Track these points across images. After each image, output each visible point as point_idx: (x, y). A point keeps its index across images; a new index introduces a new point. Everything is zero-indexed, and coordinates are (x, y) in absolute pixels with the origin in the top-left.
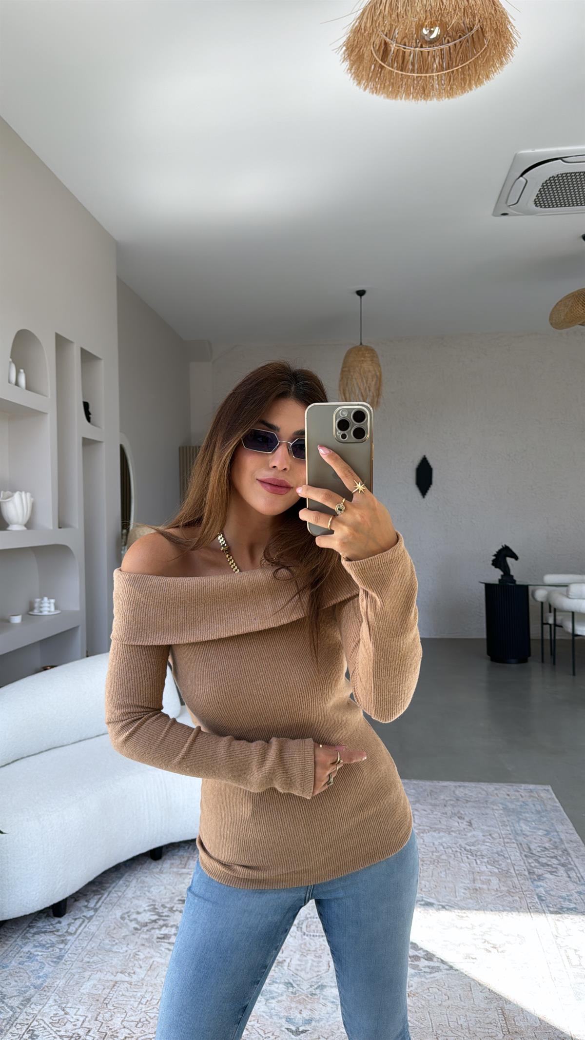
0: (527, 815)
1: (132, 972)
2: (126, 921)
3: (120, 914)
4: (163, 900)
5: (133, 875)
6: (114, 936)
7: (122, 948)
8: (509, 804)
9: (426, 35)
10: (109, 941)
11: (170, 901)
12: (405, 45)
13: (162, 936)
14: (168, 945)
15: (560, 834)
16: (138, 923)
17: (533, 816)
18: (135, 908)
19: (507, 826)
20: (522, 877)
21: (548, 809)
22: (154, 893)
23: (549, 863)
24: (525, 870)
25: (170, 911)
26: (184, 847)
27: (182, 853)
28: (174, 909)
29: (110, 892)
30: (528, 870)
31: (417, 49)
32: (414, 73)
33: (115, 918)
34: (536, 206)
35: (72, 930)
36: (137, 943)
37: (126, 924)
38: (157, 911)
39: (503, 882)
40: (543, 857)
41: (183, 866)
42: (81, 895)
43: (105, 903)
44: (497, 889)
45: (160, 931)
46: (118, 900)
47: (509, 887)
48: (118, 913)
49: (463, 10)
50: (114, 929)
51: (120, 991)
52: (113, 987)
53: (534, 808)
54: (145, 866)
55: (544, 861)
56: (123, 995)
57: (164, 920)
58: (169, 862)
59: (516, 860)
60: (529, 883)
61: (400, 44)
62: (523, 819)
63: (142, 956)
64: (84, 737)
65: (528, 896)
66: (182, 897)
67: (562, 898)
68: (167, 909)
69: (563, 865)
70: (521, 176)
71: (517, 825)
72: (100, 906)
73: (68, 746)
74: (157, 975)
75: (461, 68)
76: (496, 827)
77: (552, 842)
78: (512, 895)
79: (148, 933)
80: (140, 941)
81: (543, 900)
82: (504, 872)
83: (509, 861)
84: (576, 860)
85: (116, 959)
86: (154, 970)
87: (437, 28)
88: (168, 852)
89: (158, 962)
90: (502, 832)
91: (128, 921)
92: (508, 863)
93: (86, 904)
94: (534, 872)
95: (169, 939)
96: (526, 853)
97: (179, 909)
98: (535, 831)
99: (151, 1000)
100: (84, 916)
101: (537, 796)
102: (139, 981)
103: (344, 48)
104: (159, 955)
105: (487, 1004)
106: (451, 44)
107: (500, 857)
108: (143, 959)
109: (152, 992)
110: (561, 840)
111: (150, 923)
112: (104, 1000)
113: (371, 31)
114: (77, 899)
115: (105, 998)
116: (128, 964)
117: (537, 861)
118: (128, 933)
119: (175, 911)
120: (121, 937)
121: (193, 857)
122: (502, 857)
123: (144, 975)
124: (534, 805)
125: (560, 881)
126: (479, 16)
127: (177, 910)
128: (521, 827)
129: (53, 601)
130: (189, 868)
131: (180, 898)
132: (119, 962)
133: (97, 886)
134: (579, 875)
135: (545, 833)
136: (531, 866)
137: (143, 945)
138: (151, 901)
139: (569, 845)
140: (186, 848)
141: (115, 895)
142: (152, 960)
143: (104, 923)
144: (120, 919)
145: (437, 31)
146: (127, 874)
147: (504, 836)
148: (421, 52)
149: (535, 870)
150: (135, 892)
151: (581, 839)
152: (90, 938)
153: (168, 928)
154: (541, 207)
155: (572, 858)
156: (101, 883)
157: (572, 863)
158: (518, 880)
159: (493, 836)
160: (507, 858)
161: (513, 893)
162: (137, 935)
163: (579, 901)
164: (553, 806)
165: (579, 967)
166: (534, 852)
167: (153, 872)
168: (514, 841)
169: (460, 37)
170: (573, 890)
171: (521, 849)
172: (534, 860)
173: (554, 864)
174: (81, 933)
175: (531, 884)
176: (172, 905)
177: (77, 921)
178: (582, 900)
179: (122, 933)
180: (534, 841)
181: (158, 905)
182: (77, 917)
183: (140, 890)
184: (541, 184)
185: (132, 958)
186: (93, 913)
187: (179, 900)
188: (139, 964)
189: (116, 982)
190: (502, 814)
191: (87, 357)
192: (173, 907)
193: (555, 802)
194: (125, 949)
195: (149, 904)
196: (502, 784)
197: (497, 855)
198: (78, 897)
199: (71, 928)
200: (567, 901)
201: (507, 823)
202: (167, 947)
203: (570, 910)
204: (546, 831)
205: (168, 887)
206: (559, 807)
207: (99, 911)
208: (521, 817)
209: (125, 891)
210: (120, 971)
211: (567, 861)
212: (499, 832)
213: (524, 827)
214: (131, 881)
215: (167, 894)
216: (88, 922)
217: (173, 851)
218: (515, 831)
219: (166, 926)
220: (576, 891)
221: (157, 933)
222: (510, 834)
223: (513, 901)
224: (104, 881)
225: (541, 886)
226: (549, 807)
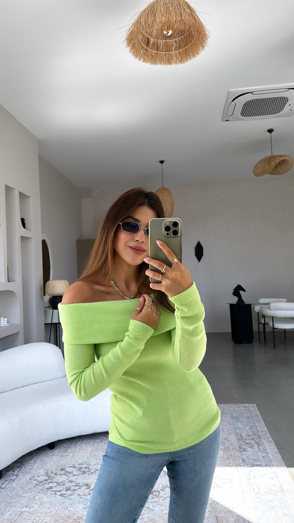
0: (242, 419)
1: (31, 506)
2: (32, 480)
3: (30, 477)
4: (52, 470)
5: (39, 457)
6: (25, 488)
7: (28, 495)
8: (234, 414)
9: (166, 34)
10: (22, 491)
11: (56, 469)
12: (158, 39)
13: (49, 487)
14: (52, 492)
15: (258, 428)
16: (38, 481)
17: (245, 419)
18: (37, 474)
19: (231, 425)
20: (236, 450)
21: (253, 416)
22: (48, 466)
23: (250, 443)
24: (237, 446)
25: (55, 475)
26: (67, 442)
27: (65, 445)
28: (57, 474)
29: (26, 466)
30: (239, 446)
31: (164, 41)
32: (163, 52)
33: (26, 479)
34: (242, 116)
35: (4, 486)
36: (36, 491)
37: (32, 482)
38: (48, 475)
39: (226, 453)
40: (247, 440)
41: (65, 452)
42: (11, 469)
43: (22, 472)
44: (222, 457)
45: (48, 485)
46: (29, 470)
47: (228, 456)
48: (29, 477)
49: (179, 22)
50: (25, 485)
51: (24, 516)
52: (20, 515)
53: (246, 415)
54: (46, 452)
55: (248, 441)
56: (25, 519)
57: (51, 479)
58: (58, 450)
59: (233, 442)
60: (238, 453)
61: (155, 38)
62: (240, 421)
63: (37, 498)
64: (15, 387)
65: (237, 459)
66: (62, 467)
67: (255, 460)
68: (53, 474)
69: (257, 443)
70: (233, 101)
71: (236, 424)
72: (20, 474)
73: (7, 392)
74: (44, 507)
75: (185, 49)
76: (226, 426)
77: (253, 432)
78: (229, 459)
79: (42, 486)
80: (37, 491)
81: (244, 461)
82: (227, 448)
83: (230, 442)
84: (264, 441)
85: (24, 500)
86: (42, 505)
87: (171, 31)
88: (58, 445)
89: (45, 501)
90: (229, 428)
91: (33, 481)
92: (229, 443)
93: (13, 473)
94: (242, 448)
95: (52, 489)
96: (239, 438)
97: (60, 474)
98: (245, 427)
99: (39, 520)
100: (11, 479)
101: (248, 409)
102: (34, 511)
103: (127, 41)
104: (46, 497)
105: (209, 514)
106: (180, 38)
107: (225, 441)
108: (38, 500)
109: (40, 517)
110: (258, 431)
111: (44, 481)
112: (15, 522)
113: (137, 33)
114: (8, 471)
115: (15, 521)
116: (29, 503)
117: (244, 442)
118: (32, 487)
119: (57, 475)
120: (28, 489)
121: (70, 447)
122: (227, 441)
123: (37, 508)
124: (246, 414)
125: (255, 452)
126: (187, 24)
127: (59, 474)
128: (238, 425)
129: (6, 319)
130: (67, 453)
131: (61, 468)
132: (25, 502)
133: (20, 463)
134: (264, 448)
135: (250, 427)
136: (241, 445)
137: (39, 492)
138: (46, 470)
139: (261, 433)
140: (68, 442)
141: (28, 468)
142: (42, 500)
143: (20, 482)
144: (29, 480)
145: (170, 32)
146: (35, 457)
147: (229, 430)
148: (166, 42)
149: (243, 446)
150: (38, 466)
151: (268, 430)
152: (12, 490)
153: (53, 483)
154: (244, 116)
155: (262, 439)
156: (22, 462)
157: (262, 442)
158: (233, 452)
159: (224, 430)
160: (229, 441)
161: (230, 458)
162: (37, 487)
163: (262, 461)
164: (256, 414)
165: (258, 494)
166: (243, 437)
167: (49, 455)
168: (234, 432)
169: (184, 34)
170: (260, 455)
171: (237, 436)
172: (243, 441)
173: (252, 443)
174: (8, 488)
175: (240, 453)
176: (57, 471)
177: (7, 481)
178: (264, 460)
179: (29, 487)
180: (244, 432)
181: (49, 472)
182: (7, 480)
183: (41, 465)
184: (243, 105)
185: (32, 499)
186: (16, 477)
187: (60, 469)
188: (35, 502)
189: (22, 512)
190: (230, 419)
191: (22, 196)
192: (57, 473)
193: (257, 412)
194: (29, 494)
195: (45, 472)
196: (231, 404)
197: (224, 440)
198: (9, 470)
199: (3, 485)
200: (257, 461)
201: (231, 424)
202: (51, 493)
203: (257, 465)
204: (251, 426)
205: (56, 462)
206: (258, 414)
207: (19, 476)
208: (239, 420)
209: (33, 465)
210: (25, 506)
211: (259, 441)
212: (227, 428)
213: (240, 425)
214: (37, 461)
215: (55, 466)
216: (13, 482)
217: (61, 444)
218: (235, 427)
219: (52, 482)
220: (262, 456)
221: (47, 486)
222: (232, 429)
223: (229, 462)
224: (23, 461)
225: (245, 454)
226: (253, 415)
